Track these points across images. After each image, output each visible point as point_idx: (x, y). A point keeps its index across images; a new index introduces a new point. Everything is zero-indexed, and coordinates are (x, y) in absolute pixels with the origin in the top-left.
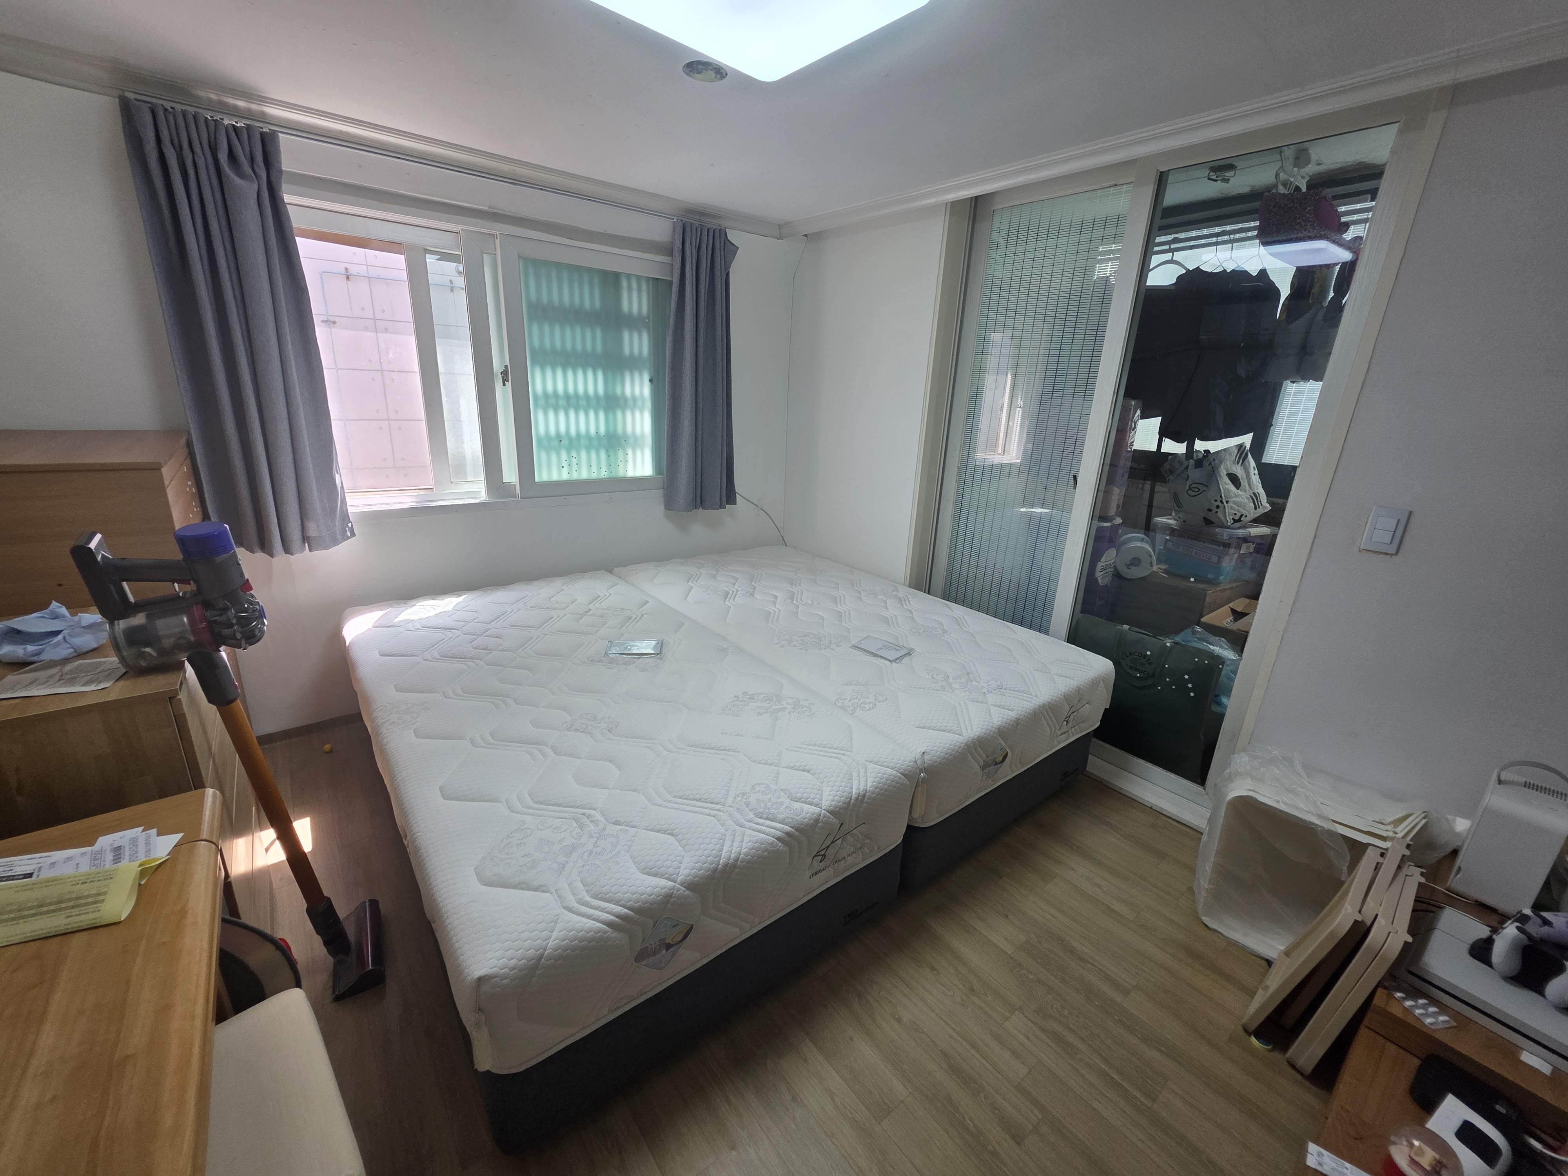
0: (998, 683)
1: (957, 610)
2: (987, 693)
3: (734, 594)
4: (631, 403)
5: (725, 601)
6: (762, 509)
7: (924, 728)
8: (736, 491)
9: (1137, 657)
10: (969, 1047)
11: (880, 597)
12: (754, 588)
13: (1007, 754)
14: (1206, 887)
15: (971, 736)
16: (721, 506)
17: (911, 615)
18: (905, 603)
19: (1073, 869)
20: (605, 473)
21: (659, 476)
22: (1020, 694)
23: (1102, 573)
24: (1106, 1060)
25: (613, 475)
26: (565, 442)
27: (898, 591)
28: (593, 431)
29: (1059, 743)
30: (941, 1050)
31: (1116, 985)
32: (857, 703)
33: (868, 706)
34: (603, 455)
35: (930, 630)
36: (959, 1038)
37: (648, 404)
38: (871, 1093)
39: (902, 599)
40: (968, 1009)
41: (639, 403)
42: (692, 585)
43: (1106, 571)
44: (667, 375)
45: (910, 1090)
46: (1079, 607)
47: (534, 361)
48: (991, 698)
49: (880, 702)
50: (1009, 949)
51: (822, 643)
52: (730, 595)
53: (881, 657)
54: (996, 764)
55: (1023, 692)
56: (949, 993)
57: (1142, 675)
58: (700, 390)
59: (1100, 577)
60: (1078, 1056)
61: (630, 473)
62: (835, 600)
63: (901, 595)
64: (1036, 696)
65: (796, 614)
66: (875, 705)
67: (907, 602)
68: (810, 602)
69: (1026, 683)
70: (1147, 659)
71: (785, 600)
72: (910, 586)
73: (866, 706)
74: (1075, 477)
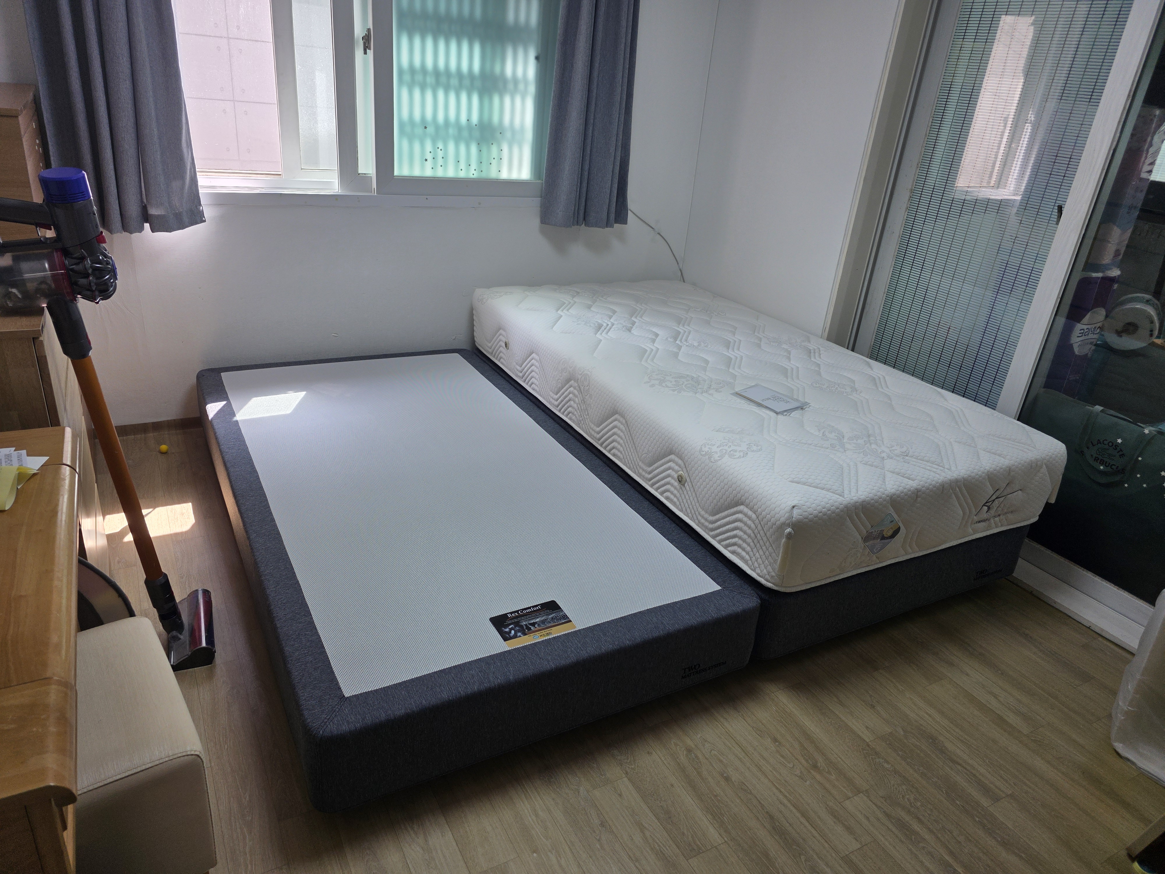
0: (904, 449)
1: (879, 369)
2: (886, 458)
3: (608, 328)
4: (511, 86)
5: (596, 334)
6: (659, 234)
7: (798, 483)
8: (629, 207)
9: (1106, 447)
10: (798, 815)
11: (784, 346)
12: (634, 323)
13: (899, 529)
14: (1126, 709)
15: (854, 498)
16: (608, 224)
17: (817, 369)
18: (815, 355)
19: (967, 675)
20: (474, 172)
21: (538, 181)
22: (929, 464)
23: (1080, 339)
24: (951, 853)
25: (484, 175)
26: (431, 130)
27: (809, 342)
28: (463, 119)
29: (975, 532)
30: (767, 812)
31: (986, 790)
32: (726, 450)
33: (737, 454)
34: (474, 149)
35: (836, 386)
36: (789, 805)
37: (532, 89)
38: (683, 834)
39: (812, 351)
40: (806, 782)
41: (521, 86)
42: (562, 314)
43: (1086, 337)
44: (556, 51)
45: (726, 839)
46: (1041, 380)
47: (400, 27)
48: (889, 464)
49: (753, 451)
50: (867, 737)
51: (700, 386)
52: (603, 328)
53: (767, 407)
54: (883, 538)
55: (933, 463)
56: (788, 765)
57: (1109, 469)
58: (595, 74)
59: (1078, 344)
60: (921, 845)
61: (504, 175)
62: (727, 345)
63: (811, 346)
64: (949, 469)
65: (676, 355)
66: (747, 454)
67: (817, 354)
68: (696, 344)
69: (940, 453)
70: (1118, 449)
71: (667, 339)
72: (829, 339)
73: (735, 454)
74: (1060, 209)
